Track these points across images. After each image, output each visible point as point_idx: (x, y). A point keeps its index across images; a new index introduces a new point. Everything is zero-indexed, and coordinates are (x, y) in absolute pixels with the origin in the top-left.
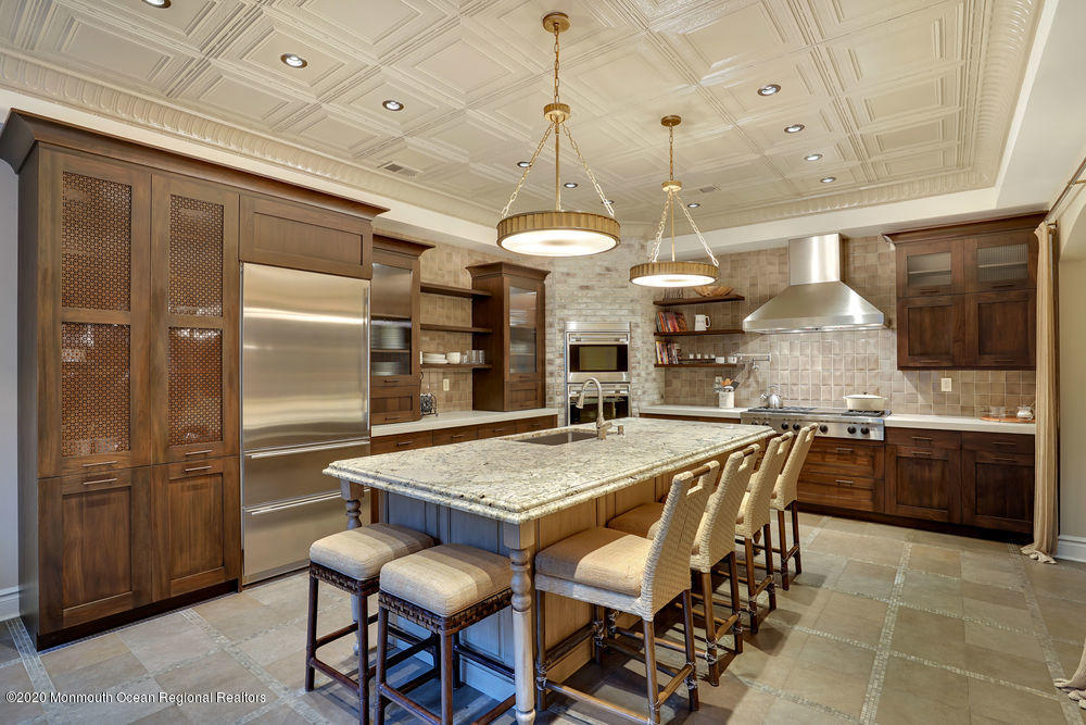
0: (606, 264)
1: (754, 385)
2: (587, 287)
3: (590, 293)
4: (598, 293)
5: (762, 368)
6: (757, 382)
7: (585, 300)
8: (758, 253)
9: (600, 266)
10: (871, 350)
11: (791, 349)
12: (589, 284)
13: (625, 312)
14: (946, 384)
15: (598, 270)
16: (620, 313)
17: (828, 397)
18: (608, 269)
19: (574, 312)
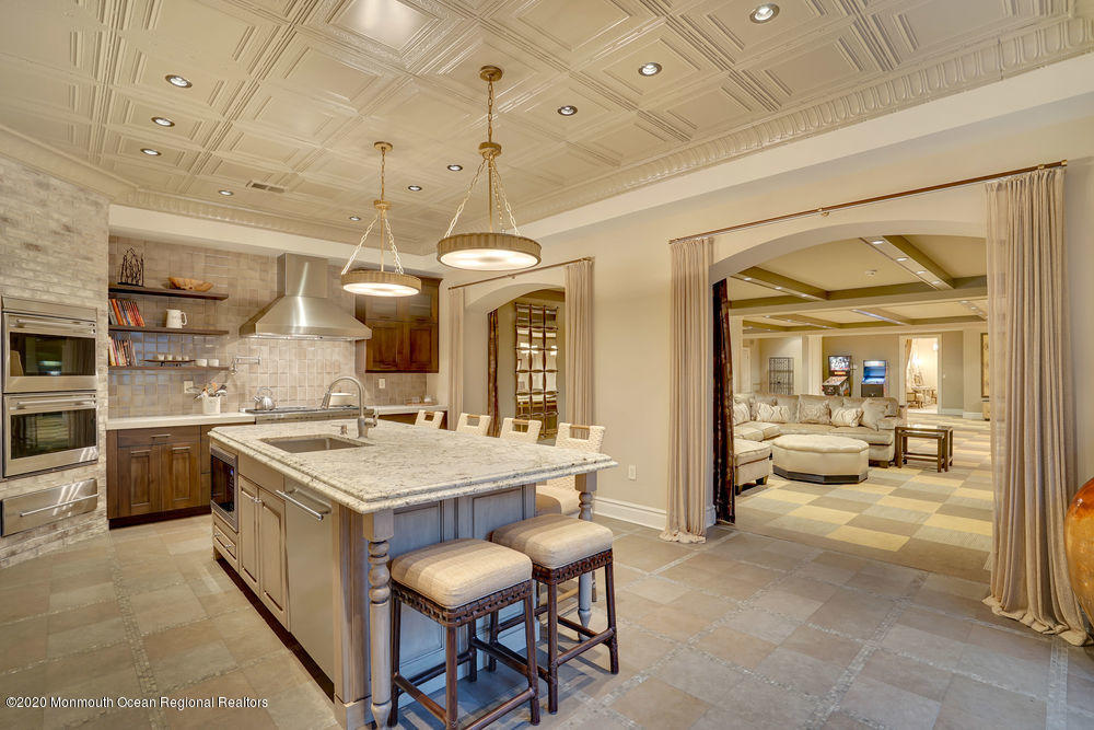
0: (65, 220)
1: (233, 389)
2: (37, 248)
3: (41, 258)
4: (53, 260)
5: (242, 371)
6: (235, 386)
7: (32, 266)
8: (239, 255)
9: (58, 221)
10: (336, 357)
11: (271, 352)
12: (39, 243)
13: (89, 294)
14: (382, 383)
15: (53, 225)
16: (81, 293)
17: (302, 397)
18: (68, 229)
19: (15, 281)
